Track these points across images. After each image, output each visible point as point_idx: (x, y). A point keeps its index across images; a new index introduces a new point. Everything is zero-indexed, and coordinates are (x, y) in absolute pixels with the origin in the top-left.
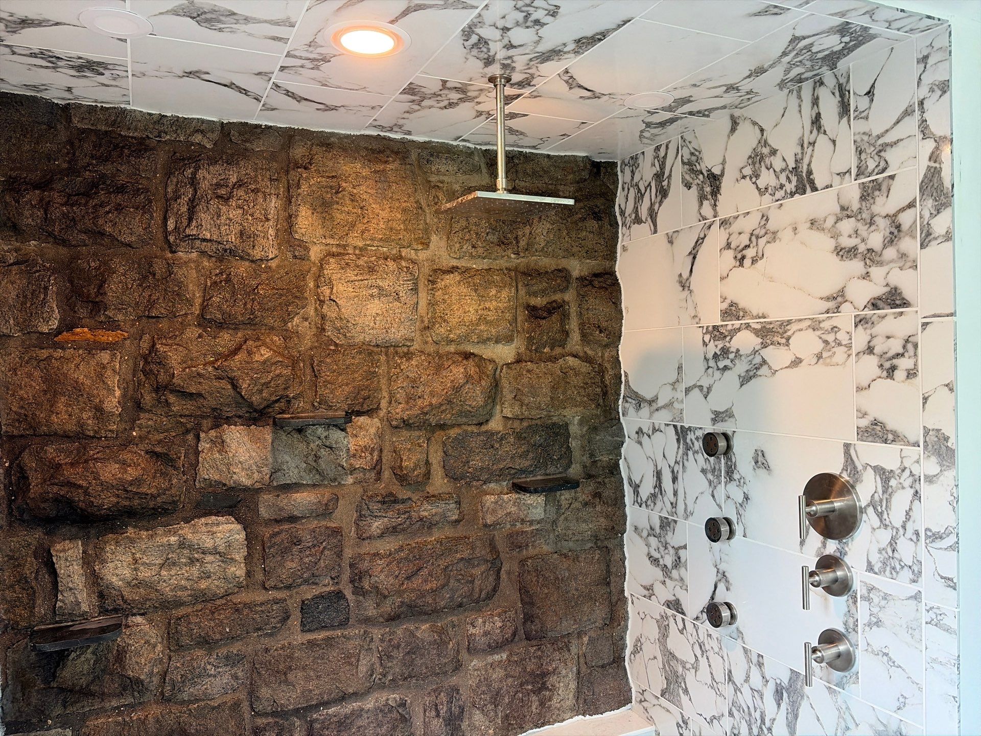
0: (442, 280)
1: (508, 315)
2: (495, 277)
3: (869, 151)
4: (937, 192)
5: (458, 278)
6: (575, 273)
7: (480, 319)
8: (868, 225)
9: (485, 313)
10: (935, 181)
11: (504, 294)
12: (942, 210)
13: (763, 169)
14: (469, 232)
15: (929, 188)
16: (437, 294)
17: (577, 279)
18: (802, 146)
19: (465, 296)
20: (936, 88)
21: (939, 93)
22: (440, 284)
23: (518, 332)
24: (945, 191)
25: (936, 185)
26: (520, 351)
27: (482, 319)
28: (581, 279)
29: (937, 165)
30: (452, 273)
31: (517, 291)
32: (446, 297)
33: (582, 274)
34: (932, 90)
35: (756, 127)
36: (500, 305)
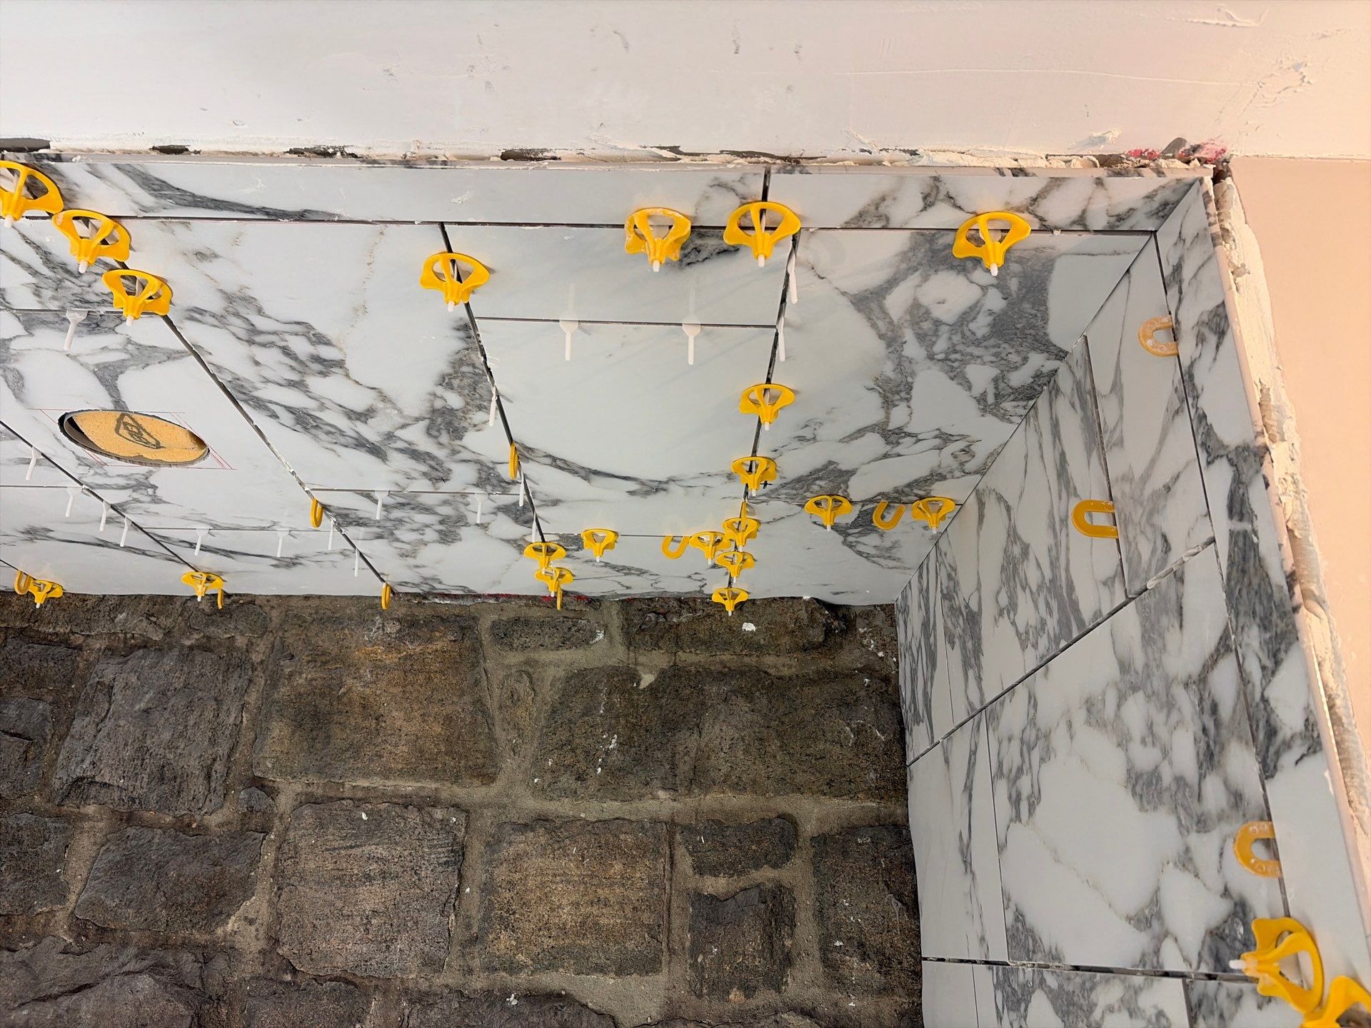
0: (510, 843)
1: (646, 915)
2: (622, 837)
3: (1136, 518)
4: (1261, 603)
5: (543, 840)
6: (809, 828)
7: (583, 924)
8: (1165, 711)
9: (595, 910)
10: (1252, 570)
11: (640, 873)
12: (1282, 655)
13: (1019, 589)
14: (573, 750)
15: (1244, 592)
16: (497, 871)
17: (813, 839)
18: (1054, 530)
19: (555, 875)
20: (1205, 330)
21: (1213, 339)
22: (508, 851)
23: (671, 951)
24: (1277, 597)
25: (1255, 581)
26: (675, 997)
27: (586, 926)
28: (822, 840)
29: (1246, 526)
30: (533, 830)
31: (672, 864)
32: (517, 876)
33: (826, 829)
34: (1201, 339)
35: (1002, 504)
36: (630, 894)
